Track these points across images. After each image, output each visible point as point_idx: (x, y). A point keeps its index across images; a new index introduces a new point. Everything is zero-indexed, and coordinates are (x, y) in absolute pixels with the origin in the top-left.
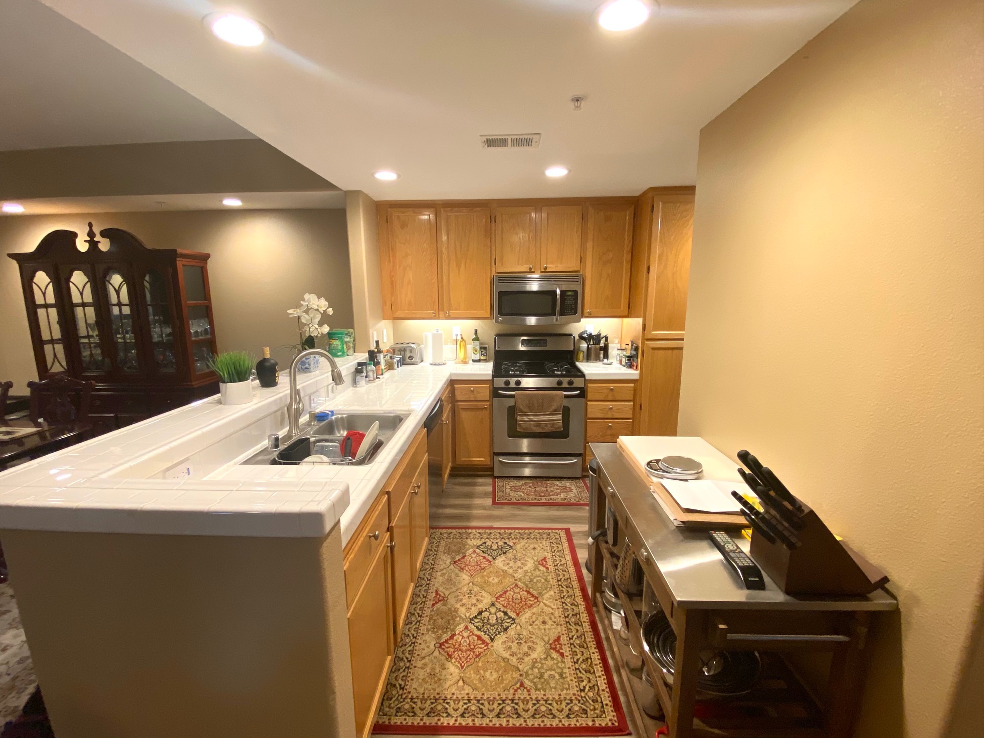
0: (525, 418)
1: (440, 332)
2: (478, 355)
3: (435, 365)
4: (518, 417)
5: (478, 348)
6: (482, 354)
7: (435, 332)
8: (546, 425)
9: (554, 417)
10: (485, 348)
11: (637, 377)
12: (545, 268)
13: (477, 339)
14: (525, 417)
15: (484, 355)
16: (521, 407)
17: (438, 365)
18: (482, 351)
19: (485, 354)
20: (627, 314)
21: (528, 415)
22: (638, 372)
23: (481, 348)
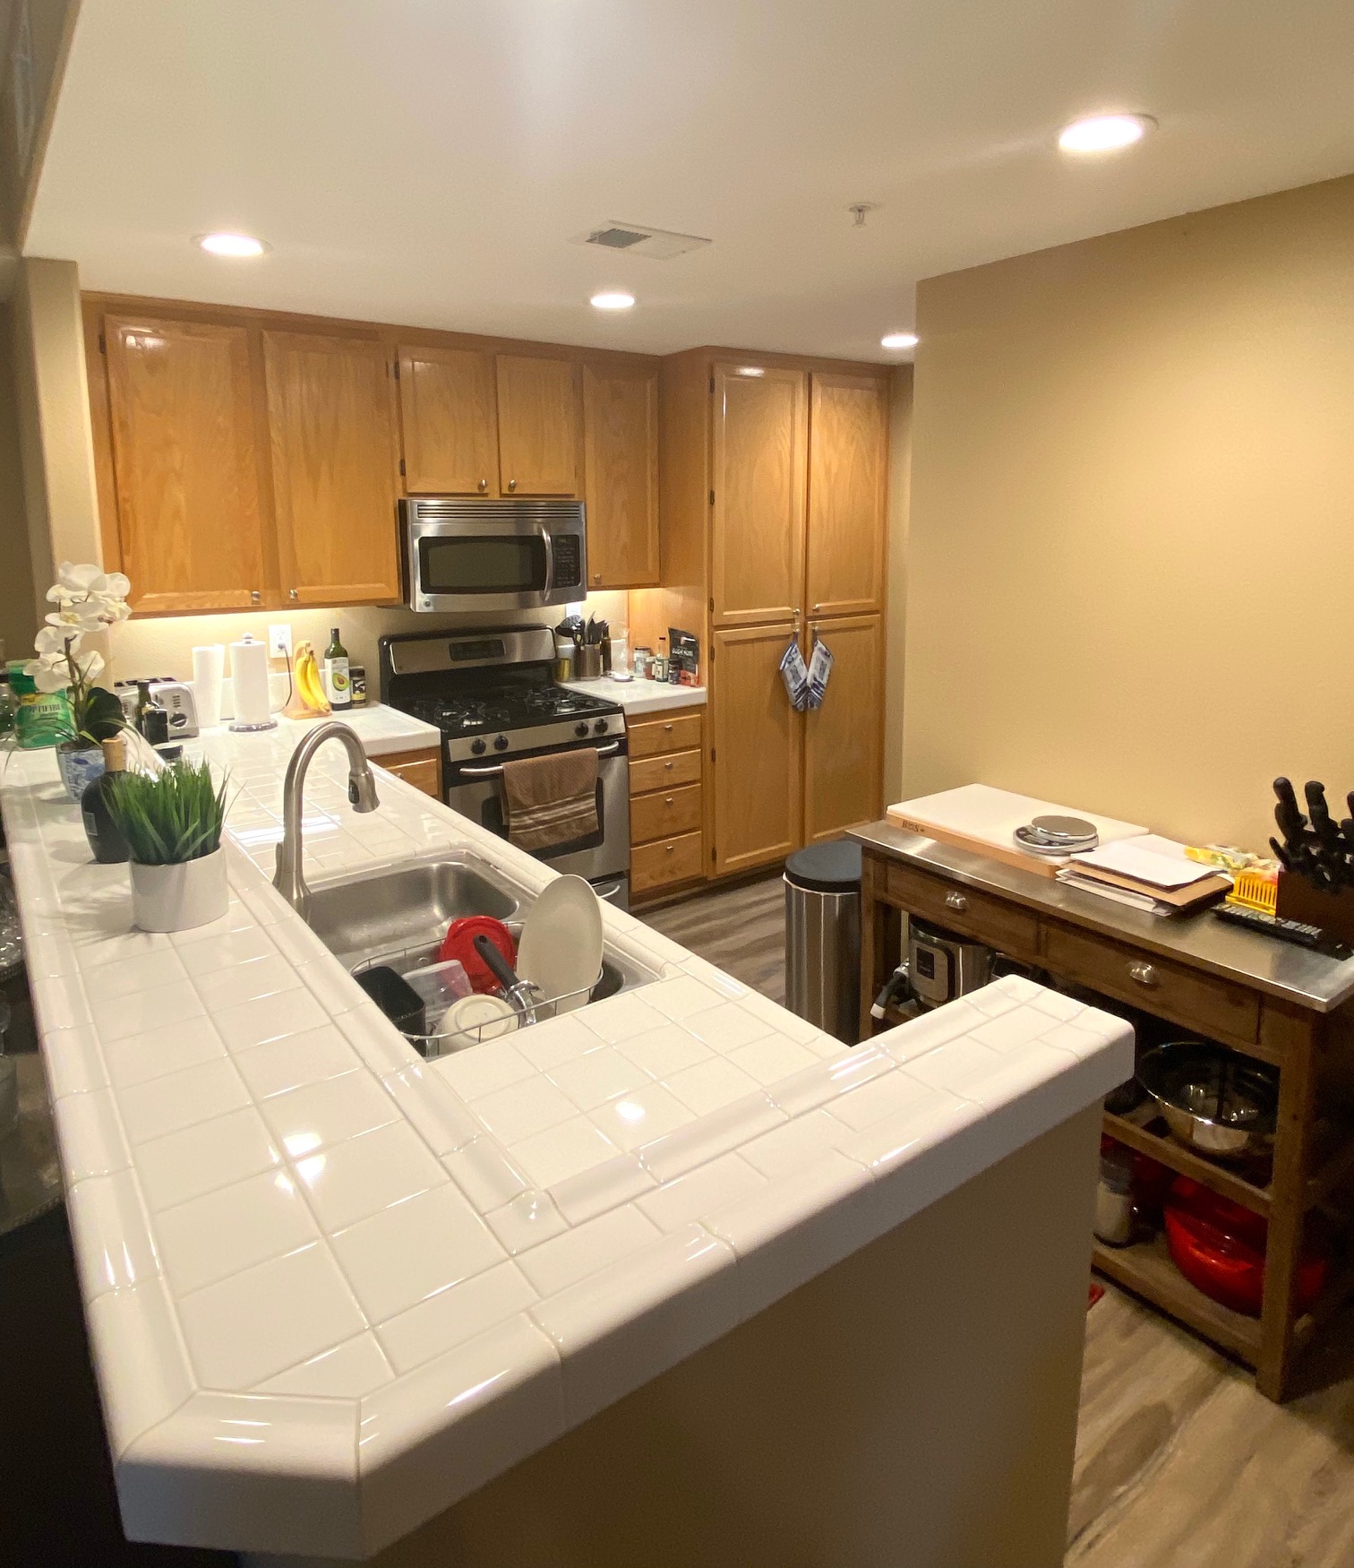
0: (527, 820)
1: (255, 643)
2: (347, 691)
3: (249, 729)
4: (512, 820)
5: (345, 674)
6: (355, 689)
7: (242, 644)
8: (569, 826)
9: (582, 806)
10: (361, 673)
11: (704, 700)
12: (511, 487)
13: (338, 652)
14: (526, 818)
15: (361, 691)
16: (519, 796)
17: (257, 730)
18: (355, 682)
19: (363, 687)
20: (657, 580)
21: (533, 812)
22: (703, 689)
23: (352, 673)
